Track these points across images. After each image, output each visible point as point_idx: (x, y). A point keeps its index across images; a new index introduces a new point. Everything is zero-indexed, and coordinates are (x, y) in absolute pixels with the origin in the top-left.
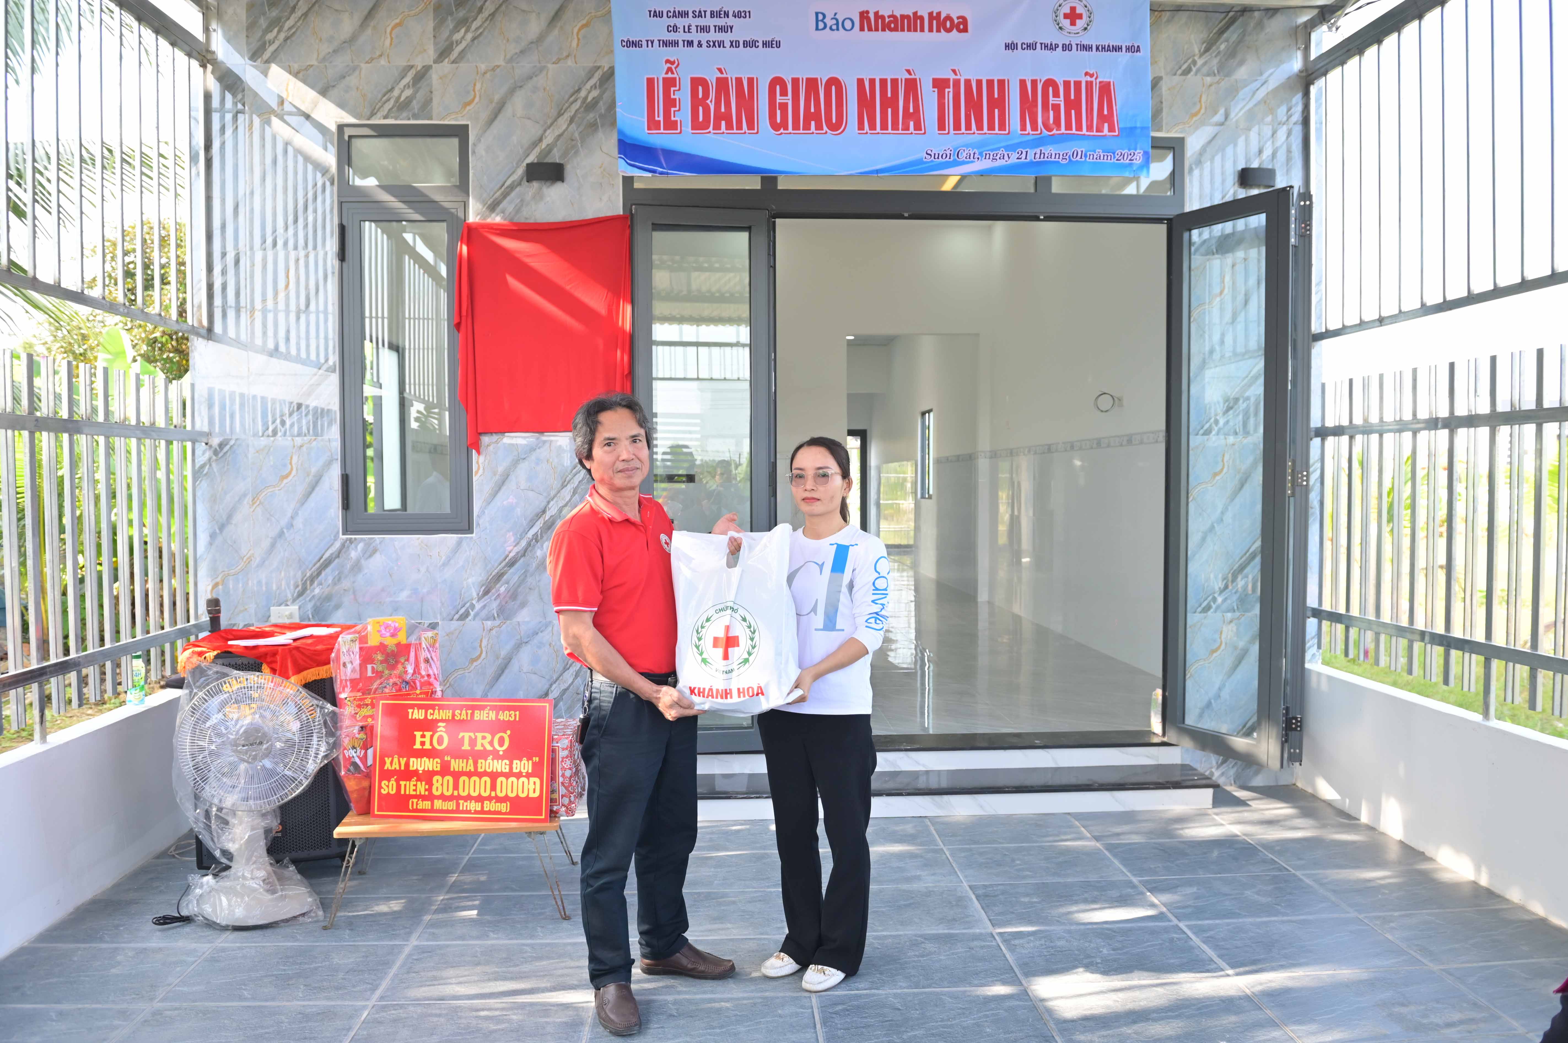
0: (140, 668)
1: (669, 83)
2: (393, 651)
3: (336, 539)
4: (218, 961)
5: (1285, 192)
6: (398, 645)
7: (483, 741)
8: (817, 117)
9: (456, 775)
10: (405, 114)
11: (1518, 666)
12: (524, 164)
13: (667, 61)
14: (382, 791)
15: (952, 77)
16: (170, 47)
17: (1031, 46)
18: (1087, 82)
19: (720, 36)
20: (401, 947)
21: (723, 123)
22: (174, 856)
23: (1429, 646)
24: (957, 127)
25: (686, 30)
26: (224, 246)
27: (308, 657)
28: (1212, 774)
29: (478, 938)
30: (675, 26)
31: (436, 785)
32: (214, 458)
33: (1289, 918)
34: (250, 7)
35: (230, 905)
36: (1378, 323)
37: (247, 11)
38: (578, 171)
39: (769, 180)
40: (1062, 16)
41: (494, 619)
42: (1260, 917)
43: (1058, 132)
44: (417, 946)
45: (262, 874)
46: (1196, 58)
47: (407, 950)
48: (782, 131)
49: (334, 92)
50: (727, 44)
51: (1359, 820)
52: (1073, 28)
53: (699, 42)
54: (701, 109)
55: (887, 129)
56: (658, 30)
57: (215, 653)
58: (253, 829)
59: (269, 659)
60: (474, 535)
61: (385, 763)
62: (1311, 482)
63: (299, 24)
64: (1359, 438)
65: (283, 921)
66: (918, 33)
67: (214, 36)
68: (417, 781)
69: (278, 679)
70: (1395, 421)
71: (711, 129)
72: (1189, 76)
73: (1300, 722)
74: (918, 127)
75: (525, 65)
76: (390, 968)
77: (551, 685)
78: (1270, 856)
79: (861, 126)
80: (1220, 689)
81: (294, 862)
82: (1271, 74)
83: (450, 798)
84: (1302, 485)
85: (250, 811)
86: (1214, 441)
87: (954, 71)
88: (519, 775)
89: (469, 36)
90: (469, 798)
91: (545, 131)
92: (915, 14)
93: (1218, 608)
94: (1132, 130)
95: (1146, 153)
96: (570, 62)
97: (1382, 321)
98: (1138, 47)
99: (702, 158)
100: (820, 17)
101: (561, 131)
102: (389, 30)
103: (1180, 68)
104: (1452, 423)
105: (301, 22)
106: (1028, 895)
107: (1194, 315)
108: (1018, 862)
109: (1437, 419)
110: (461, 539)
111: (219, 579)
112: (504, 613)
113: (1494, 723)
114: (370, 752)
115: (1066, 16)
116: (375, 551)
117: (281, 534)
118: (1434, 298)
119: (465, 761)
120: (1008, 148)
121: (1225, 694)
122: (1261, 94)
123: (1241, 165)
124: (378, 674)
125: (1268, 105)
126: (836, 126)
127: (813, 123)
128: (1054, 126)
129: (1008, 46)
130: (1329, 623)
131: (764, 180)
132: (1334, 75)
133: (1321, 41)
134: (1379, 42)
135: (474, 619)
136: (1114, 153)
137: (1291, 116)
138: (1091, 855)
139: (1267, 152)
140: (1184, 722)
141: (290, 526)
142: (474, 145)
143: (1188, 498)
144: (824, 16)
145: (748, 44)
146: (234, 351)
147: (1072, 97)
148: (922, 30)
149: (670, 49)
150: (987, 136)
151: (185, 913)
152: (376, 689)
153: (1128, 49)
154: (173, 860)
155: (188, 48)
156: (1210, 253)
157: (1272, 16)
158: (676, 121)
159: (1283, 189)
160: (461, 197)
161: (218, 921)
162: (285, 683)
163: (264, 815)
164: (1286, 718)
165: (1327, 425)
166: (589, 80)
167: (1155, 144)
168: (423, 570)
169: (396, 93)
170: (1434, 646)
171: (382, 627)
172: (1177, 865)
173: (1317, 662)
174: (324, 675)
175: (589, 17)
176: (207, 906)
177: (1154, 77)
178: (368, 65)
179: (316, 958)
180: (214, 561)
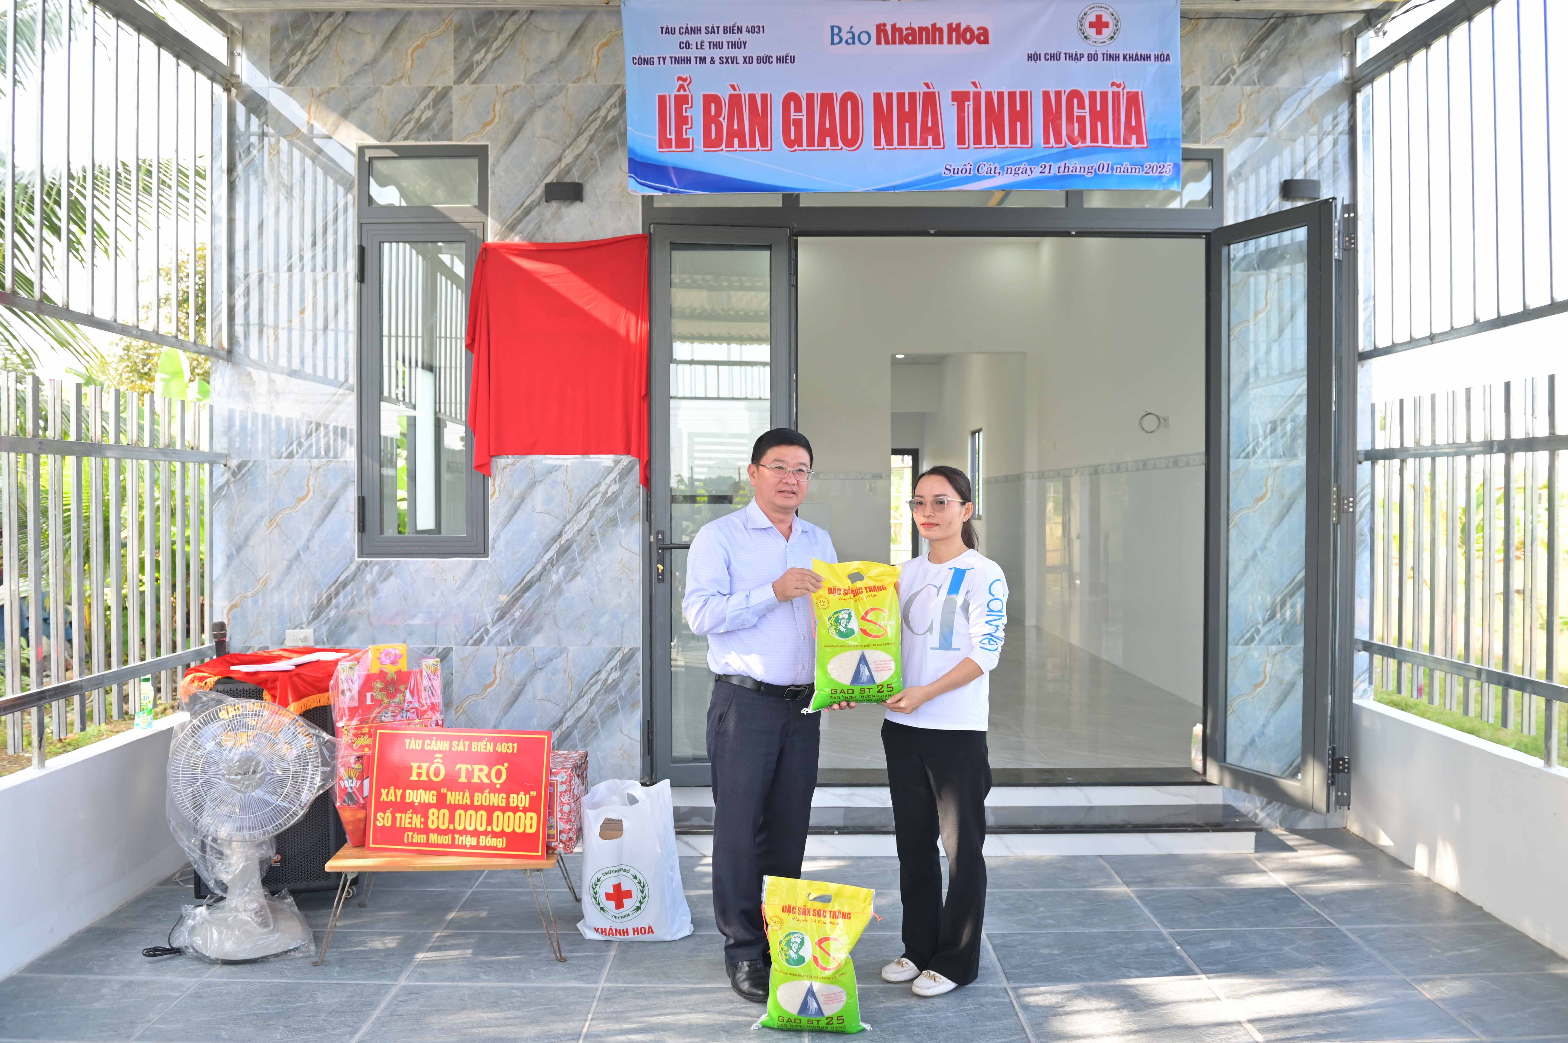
0: (149, 691)
1: (681, 101)
2: (393, 679)
3: (351, 562)
4: (201, 997)
5: (1328, 204)
6: (399, 673)
7: (480, 773)
8: (832, 133)
9: (453, 809)
10: (424, 136)
12: (543, 184)
13: (680, 78)
14: (378, 823)
15: (972, 89)
16: (192, 72)
17: (1055, 57)
18: (1113, 92)
19: (733, 53)
20: (388, 987)
21: (736, 140)
22: (177, 883)
23: (1486, 685)
24: (977, 141)
25: (699, 46)
26: (246, 268)
27: (310, 684)
28: (1256, 815)
29: (468, 979)
30: (687, 42)
31: (431, 818)
32: (233, 479)
34: (275, 30)
35: (220, 938)
36: (1429, 341)
37: (271, 35)
38: (597, 191)
39: (791, 198)
40: (1087, 25)
41: (509, 644)
43: (1084, 145)
44: (404, 986)
45: (255, 905)
46: (1235, 67)
47: (394, 991)
48: (796, 147)
49: (355, 114)
50: (741, 60)
51: (1412, 869)
52: (1099, 37)
53: (712, 59)
54: (713, 126)
55: (905, 144)
56: (671, 46)
57: (216, 678)
58: (247, 859)
59: (269, 686)
60: (489, 559)
61: (381, 794)
62: (1359, 509)
63: (321, 47)
64: (1410, 462)
65: (277, 955)
66: (937, 46)
67: (238, 59)
68: (412, 813)
69: (276, 707)
70: (1448, 444)
71: (723, 146)
72: (1228, 85)
73: (1348, 763)
74: (936, 142)
75: (546, 84)
76: (373, 1010)
77: (565, 713)
78: (1313, 907)
79: (877, 142)
80: (1264, 726)
81: (293, 893)
82: (1317, 83)
83: (446, 832)
84: (1348, 512)
85: (244, 841)
86: (1258, 464)
87: (974, 84)
88: (515, 810)
89: (490, 56)
90: (464, 832)
91: (564, 151)
92: (934, 25)
93: (1261, 639)
94: (1162, 141)
95: (1176, 166)
96: (590, 82)
97: (1432, 338)
98: (1168, 55)
99: (714, 176)
100: (836, 31)
101: (580, 150)
102: (410, 51)
103: (1218, 77)
104: (1509, 447)
105: (323, 45)
106: (1048, 946)
107: (1235, 332)
108: (1041, 909)
109: (1492, 442)
110: (476, 563)
111: (234, 602)
112: (519, 638)
113: (1556, 769)
114: (366, 782)
115: (1091, 25)
116: (390, 574)
117: (297, 556)
118: (1487, 314)
119: (461, 794)
120: (1031, 162)
121: (1270, 730)
122: (1306, 104)
123: (1287, 177)
124: (377, 703)
125: (1313, 115)
126: (852, 142)
127: (828, 139)
128: (1079, 139)
129: (1030, 57)
130: (1380, 657)
131: (785, 197)
132: (1381, 82)
133: (1368, 47)
134: (1427, 46)
135: (488, 645)
136: (1142, 166)
137: (1337, 125)
138: (1121, 902)
139: (1313, 162)
140: (1225, 760)
141: (307, 548)
142: (493, 165)
143: (1228, 524)
144: (840, 30)
145: (761, 60)
146: (256, 372)
147: (1098, 108)
148: (941, 42)
149: (683, 66)
150: (1009, 149)
151: (175, 945)
152: (374, 718)
153: (1158, 58)
154: (177, 887)
155: (211, 73)
156: (1251, 268)
157: (1315, 22)
158: (688, 139)
159: (1327, 201)
160: (479, 216)
161: (208, 955)
162: (283, 711)
163: (260, 845)
164: (1333, 760)
165: (1377, 448)
166: (609, 98)
167: (1189, 156)
168: (438, 593)
169: (416, 114)
170: (1492, 686)
171: (383, 655)
172: (1212, 916)
173: (1368, 698)
174: (324, 703)
175: (607, 37)
176: (198, 938)
177: (1187, 90)
178: (389, 87)
179: (300, 996)
180: (231, 583)
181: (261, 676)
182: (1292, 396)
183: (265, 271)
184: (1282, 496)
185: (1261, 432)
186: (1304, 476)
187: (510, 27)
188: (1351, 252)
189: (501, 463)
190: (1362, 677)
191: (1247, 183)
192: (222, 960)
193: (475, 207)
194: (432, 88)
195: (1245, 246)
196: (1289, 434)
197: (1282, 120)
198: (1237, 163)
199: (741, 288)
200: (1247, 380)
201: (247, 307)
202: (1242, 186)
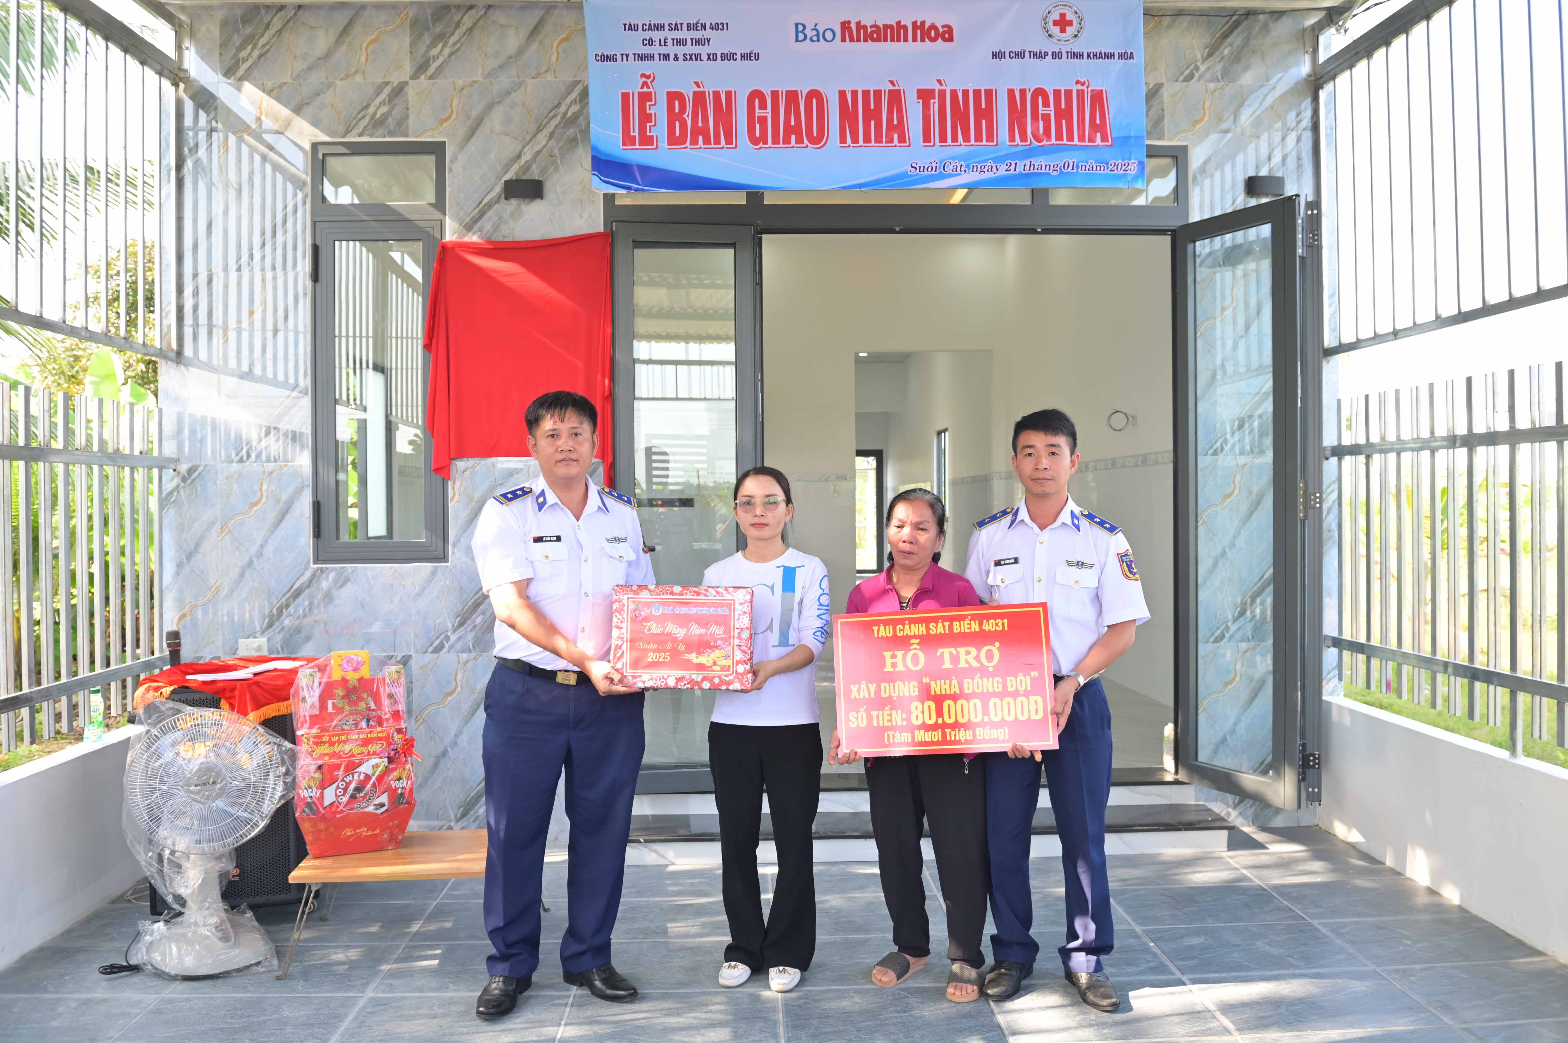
0: (98, 703)
1: (645, 98)
2: (354, 686)
3: (306, 569)
4: (162, 1013)
5: (1291, 201)
6: (360, 680)
8: (797, 130)
10: (380, 132)
11: (1545, 699)
12: (503, 181)
13: (643, 75)
15: (937, 87)
16: (140, 66)
17: (1019, 55)
18: (1078, 90)
19: (697, 49)
20: (355, 999)
21: (701, 138)
22: (130, 901)
23: (1452, 678)
24: (943, 139)
25: (662, 43)
26: (195, 268)
27: (268, 693)
28: (1227, 815)
29: (436, 990)
30: (651, 39)
32: (182, 484)
33: (1302, 971)
34: (224, 24)
35: (179, 953)
36: (1392, 337)
37: (221, 28)
38: (558, 188)
39: (755, 195)
40: (1051, 23)
41: (470, 651)
42: (1271, 970)
43: (1049, 143)
44: (372, 998)
45: (214, 920)
46: (1199, 63)
47: (361, 1003)
48: (761, 145)
49: (308, 110)
50: (704, 57)
51: (1383, 864)
52: (1063, 35)
53: (676, 55)
54: (677, 123)
55: (870, 142)
56: (634, 43)
57: (172, 688)
58: (206, 873)
59: (227, 695)
60: (449, 564)
62: (1325, 506)
63: (273, 41)
64: (1376, 457)
65: (239, 970)
66: (902, 44)
67: (186, 53)
69: (235, 716)
70: (1412, 439)
71: (688, 144)
72: (1192, 82)
73: (1318, 759)
74: (902, 139)
75: (505, 80)
76: (341, 1022)
78: (1286, 903)
79: (843, 140)
80: (1235, 724)
81: (253, 907)
82: (1279, 80)
84: (1315, 508)
85: (203, 854)
86: (1226, 461)
87: (939, 82)
89: (447, 51)
91: (524, 147)
92: (898, 23)
93: (1232, 637)
94: (1127, 139)
95: (1141, 164)
96: (549, 77)
97: (1396, 334)
98: (1131, 53)
99: (679, 173)
100: (800, 28)
101: (540, 147)
102: (364, 45)
103: (1182, 74)
104: (1471, 441)
105: (275, 39)
107: (1201, 330)
109: (1455, 437)
110: (436, 569)
111: (184, 611)
112: (480, 645)
113: (1522, 760)
114: (327, 791)
115: (1055, 23)
116: (347, 580)
117: (250, 563)
118: (1449, 310)
120: (997, 160)
121: (1241, 729)
122: (1269, 101)
123: (1252, 173)
124: (339, 710)
125: (1276, 112)
126: (818, 139)
127: (793, 137)
128: (1044, 137)
129: (995, 55)
130: (1349, 653)
131: (749, 194)
132: (1343, 79)
133: (1330, 44)
134: (1388, 44)
135: (449, 652)
136: (1107, 164)
137: (1300, 121)
139: (1277, 159)
140: (1196, 759)
141: (260, 555)
142: (451, 161)
143: (1197, 521)
144: (804, 27)
145: (725, 57)
146: (204, 374)
147: (1063, 106)
148: (906, 40)
149: (646, 63)
150: (975, 147)
151: (133, 961)
152: (335, 726)
153: (1122, 56)
154: (130, 905)
155: (159, 67)
156: (1216, 265)
157: (1278, 19)
158: (652, 137)
159: (1290, 198)
160: (437, 215)
161: (167, 971)
162: (242, 719)
163: (219, 858)
164: (1303, 755)
165: (1343, 443)
166: (569, 94)
167: (1153, 152)
168: (396, 600)
169: (371, 110)
170: (1458, 678)
171: (345, 661)
172: (1185, 913)
173: (1338, 695)
174: (283, 711)
175: (567, 32)
176: (157, 954)
177: (1151, 86)
178: (342, 82)
179: (265, 1010)
180: (181, 591)
181: (219, 685)
182: (1258, 393)
183: (214, 270)
184: (1250, 493)
185: (1228, 430)
186: (1272, 472)
187: (467, 22)
188: (1315, 249)
189: (460, 465)
190: (1332, 674)
191: (1212, 181)
192: (182, 976)
193: (431, 204)
194: (387, 83)
195: (1211, 242)
196: (1256, 431)
197: (1246, 116)
198: (1202, 160)
199: (701, 285)
200: (1214, 377)
201: (195, 308)
202: (1207, 182)
